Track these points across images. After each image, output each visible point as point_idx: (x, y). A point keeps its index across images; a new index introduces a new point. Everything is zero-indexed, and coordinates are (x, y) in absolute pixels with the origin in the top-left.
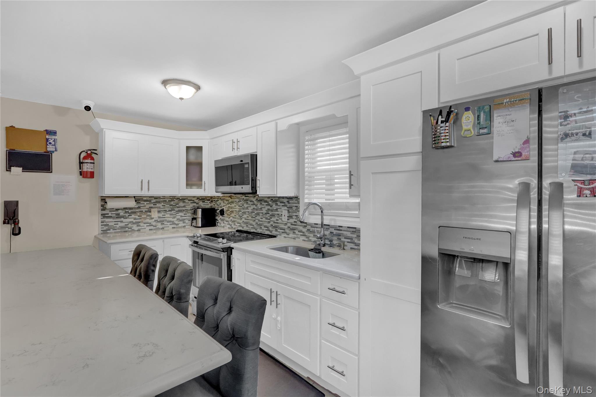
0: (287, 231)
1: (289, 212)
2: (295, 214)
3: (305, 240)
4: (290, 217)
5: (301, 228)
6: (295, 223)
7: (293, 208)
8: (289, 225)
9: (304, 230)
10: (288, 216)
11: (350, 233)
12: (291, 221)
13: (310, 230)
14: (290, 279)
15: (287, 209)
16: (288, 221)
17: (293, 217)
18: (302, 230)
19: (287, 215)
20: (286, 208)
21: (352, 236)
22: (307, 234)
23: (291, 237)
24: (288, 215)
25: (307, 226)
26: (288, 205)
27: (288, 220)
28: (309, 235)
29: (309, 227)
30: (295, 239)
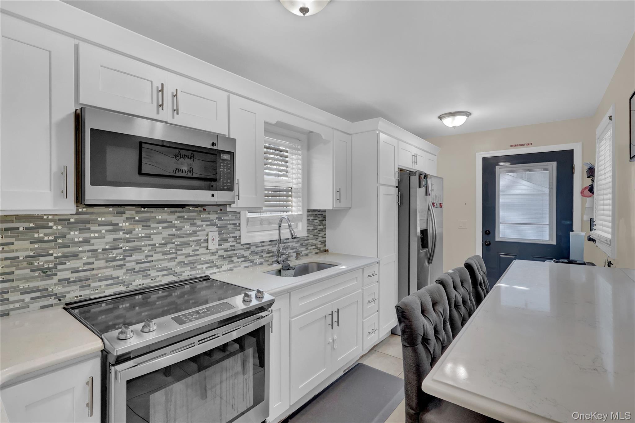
0: (219, 263)
1: (220, 233)
2: (232, 235)
3: (248, 267)
4: (223, 241)
5: (242, 252)
6: (233, 248)
7: (229, 226)
8: (221, 253)
9: (247, 253)
10: (219, 241)
11: (295, 243)
12: (226, 245)
13: (255, 251)
14: (344, 288)
15: (217, 229)
16: (220, 247)
17: (229, 240)
18: (244, 255)
19: (217, 238)
20: (215, 228)
21: (296, 246)
22: (251, 258)
23: (225, 269)
24: (219, 239)
25: (251, 247)
26: (219, 223)
27: (219, 245)
28: (253, 258)
29: (253, 248)
30: (233, 270)
